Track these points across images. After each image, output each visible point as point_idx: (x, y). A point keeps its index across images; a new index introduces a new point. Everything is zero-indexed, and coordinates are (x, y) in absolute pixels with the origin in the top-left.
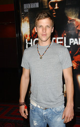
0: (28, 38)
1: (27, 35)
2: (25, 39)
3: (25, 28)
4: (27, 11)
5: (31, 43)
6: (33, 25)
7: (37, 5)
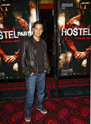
0: (64, 28)
1: (62, 26)
2: (61, 29)
3: (61, 21)
4: (64, 8)
5: (65, 32)
6: (68, 19)
7: (72, 5)
